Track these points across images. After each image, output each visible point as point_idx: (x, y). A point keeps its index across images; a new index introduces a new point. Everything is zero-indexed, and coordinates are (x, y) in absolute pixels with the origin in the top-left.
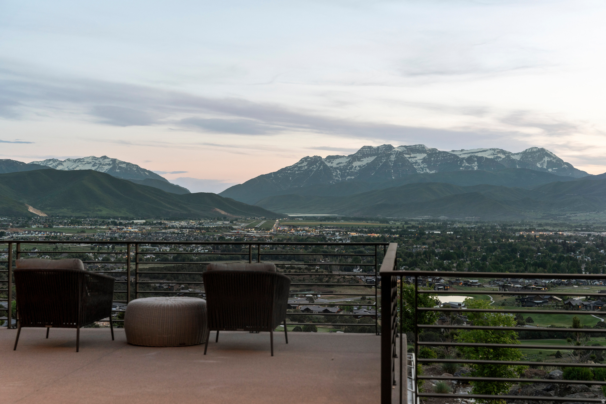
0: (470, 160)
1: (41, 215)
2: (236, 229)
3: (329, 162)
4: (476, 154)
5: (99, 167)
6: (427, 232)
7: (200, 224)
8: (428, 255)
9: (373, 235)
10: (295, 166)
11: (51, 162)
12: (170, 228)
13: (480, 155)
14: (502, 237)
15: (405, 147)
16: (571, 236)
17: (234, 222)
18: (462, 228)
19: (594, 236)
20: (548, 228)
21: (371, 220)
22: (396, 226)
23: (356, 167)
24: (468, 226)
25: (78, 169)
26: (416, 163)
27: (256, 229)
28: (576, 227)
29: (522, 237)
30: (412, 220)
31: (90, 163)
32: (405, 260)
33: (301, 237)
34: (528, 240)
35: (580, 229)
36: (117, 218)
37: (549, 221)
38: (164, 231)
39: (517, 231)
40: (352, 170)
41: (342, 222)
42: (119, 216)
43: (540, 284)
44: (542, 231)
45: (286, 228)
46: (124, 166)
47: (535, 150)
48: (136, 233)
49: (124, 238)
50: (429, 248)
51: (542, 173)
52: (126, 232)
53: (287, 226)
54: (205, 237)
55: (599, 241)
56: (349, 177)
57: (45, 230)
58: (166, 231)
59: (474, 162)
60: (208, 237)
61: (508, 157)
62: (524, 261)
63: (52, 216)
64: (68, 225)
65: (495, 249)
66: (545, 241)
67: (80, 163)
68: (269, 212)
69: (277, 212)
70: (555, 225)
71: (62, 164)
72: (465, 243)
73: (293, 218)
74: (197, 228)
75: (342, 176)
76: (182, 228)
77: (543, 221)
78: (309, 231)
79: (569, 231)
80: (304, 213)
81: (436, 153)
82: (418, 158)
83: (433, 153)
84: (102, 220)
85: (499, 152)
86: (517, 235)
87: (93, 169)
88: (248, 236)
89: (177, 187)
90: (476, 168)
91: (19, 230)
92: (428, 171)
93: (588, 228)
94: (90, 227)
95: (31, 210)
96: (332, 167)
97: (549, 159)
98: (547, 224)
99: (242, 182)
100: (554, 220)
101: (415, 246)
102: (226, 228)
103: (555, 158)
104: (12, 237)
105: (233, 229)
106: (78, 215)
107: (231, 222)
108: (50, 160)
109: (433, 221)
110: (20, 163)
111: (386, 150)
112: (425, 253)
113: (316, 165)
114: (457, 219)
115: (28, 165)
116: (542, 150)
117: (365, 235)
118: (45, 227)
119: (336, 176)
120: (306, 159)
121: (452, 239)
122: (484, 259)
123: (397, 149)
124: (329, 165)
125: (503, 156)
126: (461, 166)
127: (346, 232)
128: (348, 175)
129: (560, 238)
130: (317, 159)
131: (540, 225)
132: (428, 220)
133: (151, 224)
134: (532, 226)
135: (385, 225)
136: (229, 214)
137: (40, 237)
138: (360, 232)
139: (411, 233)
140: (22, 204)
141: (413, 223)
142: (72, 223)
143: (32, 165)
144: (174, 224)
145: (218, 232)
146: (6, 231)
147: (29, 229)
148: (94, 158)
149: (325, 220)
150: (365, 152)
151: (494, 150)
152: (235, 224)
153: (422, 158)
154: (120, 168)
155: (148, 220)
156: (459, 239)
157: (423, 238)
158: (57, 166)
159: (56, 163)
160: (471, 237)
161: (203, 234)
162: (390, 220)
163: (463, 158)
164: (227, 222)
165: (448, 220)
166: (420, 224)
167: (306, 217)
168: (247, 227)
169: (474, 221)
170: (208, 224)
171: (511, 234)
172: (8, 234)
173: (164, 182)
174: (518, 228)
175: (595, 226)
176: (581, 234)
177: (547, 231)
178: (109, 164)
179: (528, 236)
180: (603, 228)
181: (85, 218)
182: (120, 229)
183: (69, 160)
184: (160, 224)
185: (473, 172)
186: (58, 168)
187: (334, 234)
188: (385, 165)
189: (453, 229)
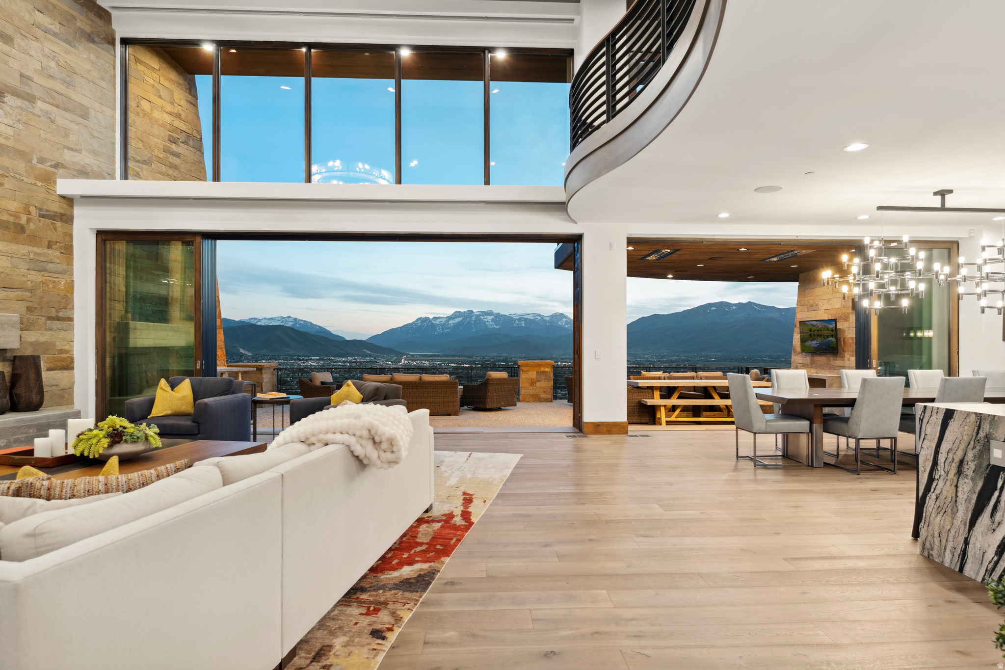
0: (520, 320)
1: (248, 354)
2: (379, 362)
4: (523, 317)
5: (285, 323)
7: (355, 359)
9: (465, 365)
10: (413, 323)
11: (253, 320)
12: (336, 362)
13: (525, 317)
15: (481, 311)
17: (377, 358)
20: (567, 360)
21: (463, 356)
22: (478, 360)
23: (451, 324)
25: (271, 324)
26: (488, 321)
27: (391, 362)
30: (487, 356)
31: (280, 320)
36: (300, 356)
37: (566, 357)
38: (332, 364)
40: (449, 326)
41: (444, 358)
42: (302, 354)
45: (410, 362)
46: (302, 322)
47: (558, 314)
48: (314, 365)
51: (562, 328)
52: (307, 365)
53: (410, 360)
59: (522, 321)
61: (542, 318)
63: (256, 355)
66: (567, 368)
67: (272, 320)
68: (398, 352)
69: (402, 352)
71: (260, 321)
73: (413, 355)
74: (354, 362)
75: (443, 329)
76: (344, 362)
77: (564, 357)
78: (424, 364)
82: (489, 318)
83: (498, 315)
84: (290, 357)
85: (537, 315)
87: (282, 324)
88: (387, 367)
89: (338, 336)
90: (523, 325)
92: (495, 326)
94: (283, 362)
95: (242, 351)
96: (436, 324)
97: (566, 320)
99: (379, 333)
102: (372, 362)
105: (376, 362)
106: (273, 354)
107: (375, 358)
108: (252, 319)
109: (499, 356)
110: (233, 321)
111: (469, 313)
113: (426, 322)
114: (513, 356)
115: (237, 322)
116: (562, 314)
117: (460, 366)
119: (439, 329)
120: (420, 319)
123: (476, 313)
124: (434, 322)
125: (539, 318)
126: (515, 324)
127: (448, 364)
130: (426, 319)
131: (562, 359)
132: (496, 356)
133: (323, 360)
134: (558, 359)
135: (471, 359)
136: (373, 353)
138: (456, 364)
139: (488, 364)
140: (236, 347)
141: (487, 358)
143: (240, 322)
144: (338, 359)
145: (367, 364)
148: (282, 317)
149: (433, 357)
150: (457, 315)
151: (534, 314)
152: (378, 360)
153: (491, 318)
154: (300, 324)
155: (320, 357)
159: (257, 321)
161: (358, 366)
162: (473, 356)
163: (516, 319)
164: (373, 358)
165: (507, 356)
168: (385, 361)
170: (360, 359)
173: (329, 333)
178: (292, 322)
181: (278, 356)
182: (303, 363)
183: (265, 318)
184: (329, 359)
185: (522, 327)
186: (257, 324)
187: (441, 365)
188: (469, 322)
189: (512, 362)
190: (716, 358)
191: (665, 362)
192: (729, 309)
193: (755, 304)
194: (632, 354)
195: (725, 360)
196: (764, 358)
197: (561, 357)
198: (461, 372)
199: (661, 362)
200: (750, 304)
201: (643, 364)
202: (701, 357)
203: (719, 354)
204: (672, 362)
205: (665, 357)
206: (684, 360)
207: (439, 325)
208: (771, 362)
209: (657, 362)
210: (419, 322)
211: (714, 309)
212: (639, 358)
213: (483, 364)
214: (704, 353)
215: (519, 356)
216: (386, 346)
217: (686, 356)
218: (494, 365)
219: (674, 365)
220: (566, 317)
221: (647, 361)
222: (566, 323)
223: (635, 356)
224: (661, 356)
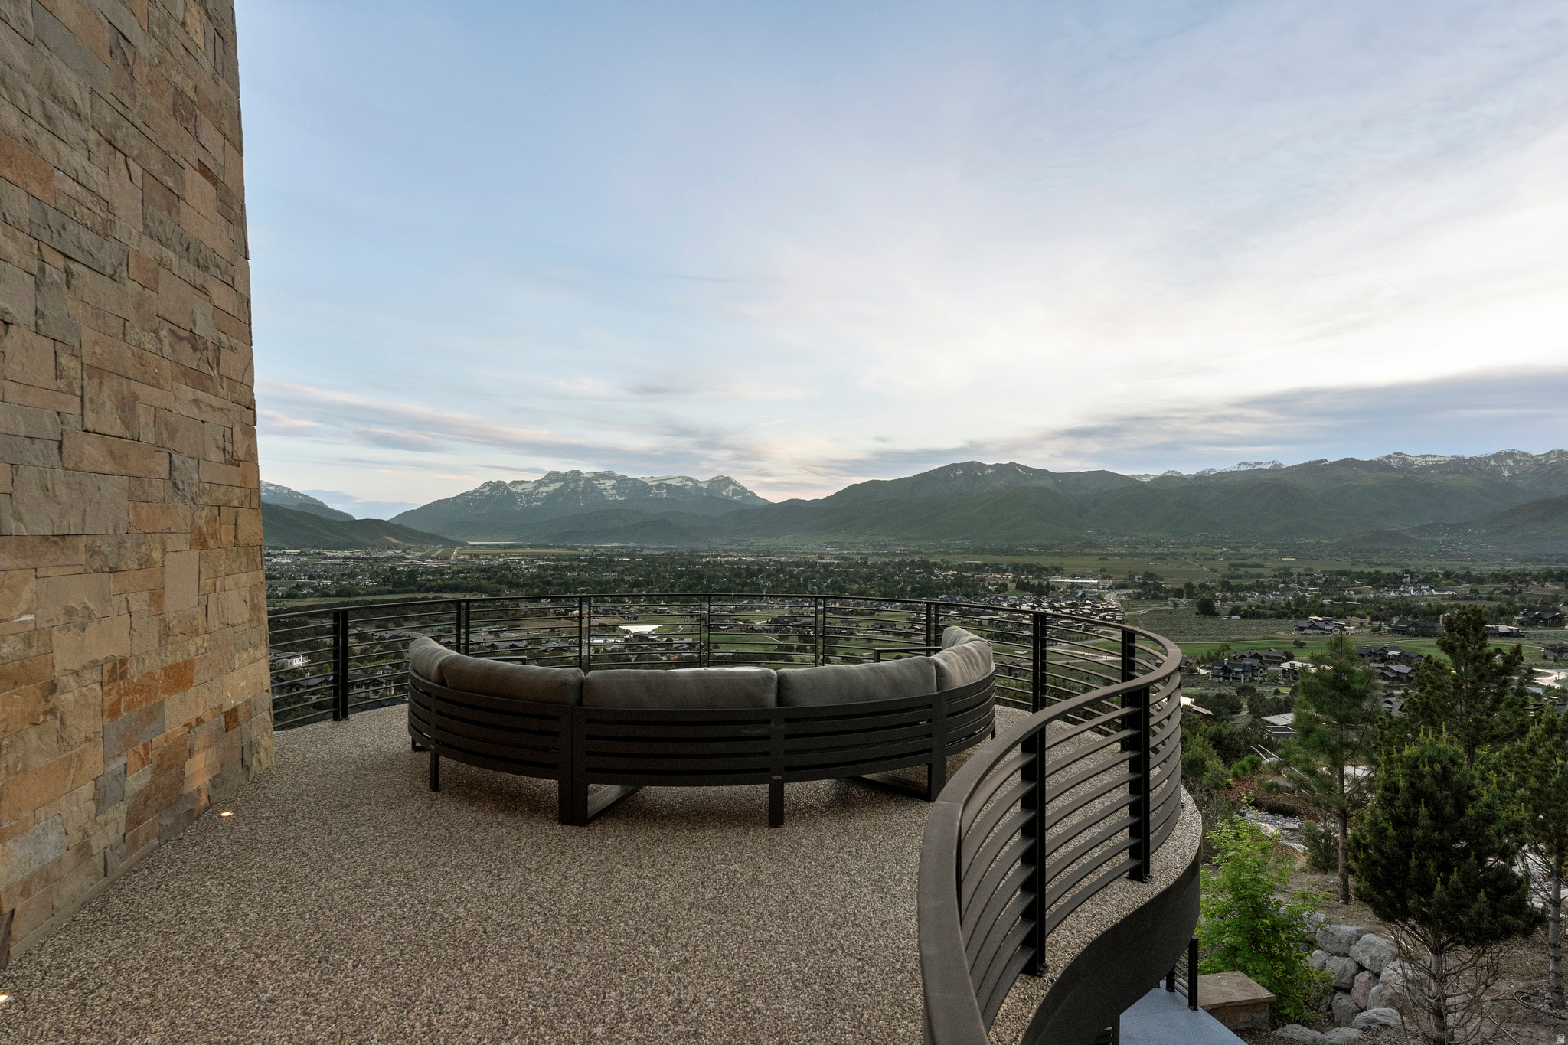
0: (659, 487)
2: (409, 559)
3: (514, 487)
4: (665, 482)
6: (616, 560)
7: (367, 554)
8: (617, 583)
9: (560, 563)
10: (476, 491)
12: (330, 558)
13: (668, 482)
14: (690, 563)
15: (594, 473)
16: (753, 561)
17: (407, 551)
18: (651, 555)
19: (774, 561)
20: (731, 553)
21: (559, 547)
22: (584, 554)
23: (542, 493)
24: (656, 553)
26: (605, 489)
27: (432, 558)
28: (758, 552)
29: (708, 562)
30: (600, 547)
32: (594, 589)
33: (484, 567)
34: (714, 566)
35: (761, 555)
37: (734, 547)
38: (323, 562)
39: (703, 557)
40: (539, 496)
41: (528, 550)
43: (725, 609)
44: (727, 556)
45: (467, 557)
46: (272, 488)
47: (721, 478)
48: (288, 564)
50: (618, 575)
51: (727, 501)
52: (275, 564)
53: (468, 554)
54: (373, 568)
55: (779, 566)
56: (535, 503)
58: (326, 562)
59: (663, 489)
60: (377, 568)
61: (696, 484)
62: (711, 587)
65: (683, 575)
66: (730, 566)
68: (447, 540)
69: (456, 540)
70: (739, 551)
72: (654, 569)
73: (474, 546)
74: (363, 558)
75: (528, 502)
76: (345, 558)
77: (729, 547)
78: (492, 560)
79: (752, 556)
80: (486, 541)
81: (625, 480)
82: (608, 484)
83: (623, 479)
85: (687, 480)
86: (704, 561)
88: (423, 566)
89: (339, 513)
90: (665, 495)
92: (617, 497)
93: (769, 553)
96: (516, 493)
97: (734, 488)
98: (731, 550)
99: (415, 508)
100: (738, 546)
101: (603, 574)
102: (398, 557)
103: (740, 486)
105: (406, 559)
107: (404, 551)
109: (622, 548)
111: (574, 475)
112: (614, 580)
113: (499, 490)
114: (645, 545)
116: (728, 478)
117: (552, 563)
119: (521, 502)
120: (488, 484)
121: (641, 566)
122: (673, 586)
123: (585, 475)
124: (514, 490)
125: (691, 484)
126: (650, 493)
127: (533, 561)
128: (534, 501)
129: (743, 564)
130: (500, 485)
131: (725, 551)
132: (617, 547)
133: (307, 555)
134: (718, 552)
135: (573, 552)
136: (401, 543)
138: (547, 560)
139: (601, 560)
141: (602, 550)
144: (335, 554)
145: (387, 562)
149: (509, 548)
150: (553, 477)
151: (682, 477)
152: (409, 554)
153: (611, 484)
155: (304, 550)
156: (648, 566)
157: (613, 565)
160: (660, 563)
161: (370, 565)
162: (580, 547)
163: (653, 486)
164: (399, 552)
165: (637, 547)
166: (609, 551)
167: (488, 544)
168: (421, 557)
169: (662, 547)
170: (376, 553)
171: (698, 560)
173: (322, 507)
174: (705, 554)
175: (775, 551)
176: (762, 559)
177: (730, 556)
179: (714, 561)
180: (782, 553)
184: (319, 554)
185: (661, 499)
187: (519, 563)
188: (574, 491)
189: (643, 556)
190: (962, 549)
191: (884, 555)
192: (982, 472)
193: (1020, 466)
194: (837, 543)
195: (975, 552)
197: (725, 548)
198: (552, 575)
199: (878, 555)
200: (1012, 466)
201: (851, 559)
203: (967, 542)
204: (896, 555)
205: (885, 546)
206: (913, 553)
207: (521, 494)
208: (1040, 554)
209: (872, 555)
210: (487, 489)
211: (959, 472)
212: (847, 549)
213: (592, 560)
214: (944, 541)
215: (655, 547)
216: (427, 530)
217: (919, 546)
218: (609, 563)
219: (898, 560)
220: (734, 483)
221: (858, 554)
222: (735, 492)
223: (840, 546)
224: (880, 545)
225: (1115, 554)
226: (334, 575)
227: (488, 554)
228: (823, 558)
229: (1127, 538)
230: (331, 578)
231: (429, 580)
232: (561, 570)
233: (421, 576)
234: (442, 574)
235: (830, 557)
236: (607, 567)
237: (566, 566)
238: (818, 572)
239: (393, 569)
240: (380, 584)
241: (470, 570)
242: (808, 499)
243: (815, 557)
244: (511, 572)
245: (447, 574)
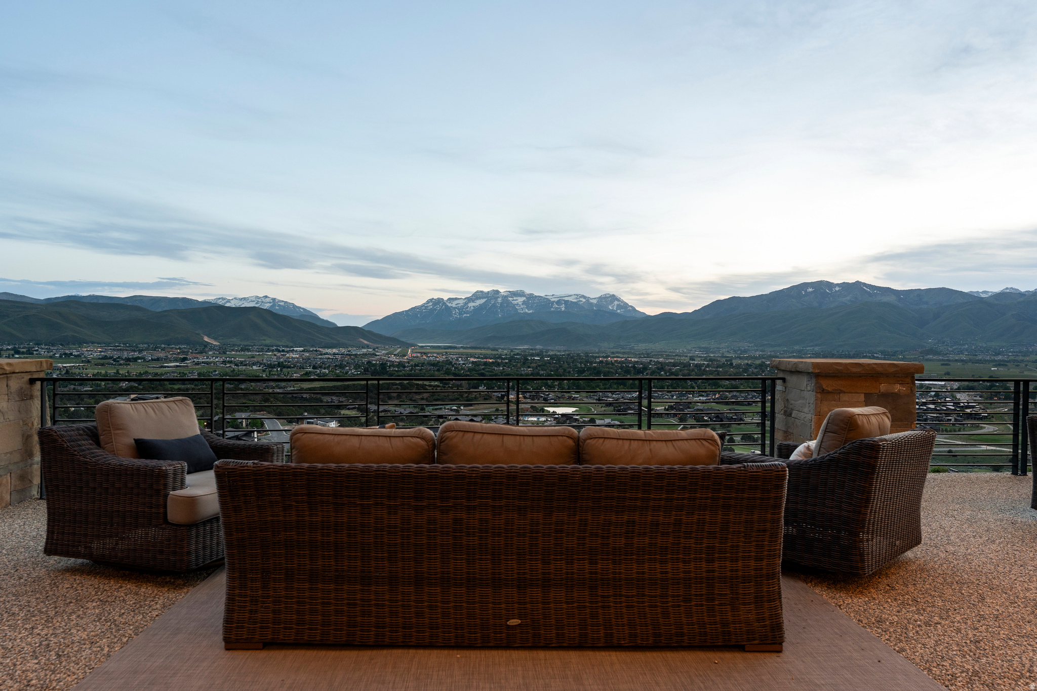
0: (559, 302)
1: (214, 343)
2: (378, 355)
3: (449, 303)
4: (564, 298)
5: (261, 304)
6: (530, 358)
7: (349, 351)
9: (488, 360)
10: (423, 305)
11: (221, 300)
12: (325, 354)
13: (566, 299)
14: (587, 362)
15: (509, 291)
16: (637, 362)
17: (376, 350)
18: (555, 355)
19: (654, 361)
20: (620, 355)
21: (484, 348)
22: (505, 354)
23: (471, 307)
24: (559, 353)
25: (243, 306)
26: (518, 304)
27: (395, 355)
28: (639, 354)
29: (601, 362)
30: (516, 349)
31: (254, 301)
33: (433, 362)
34: (606, 364)
35: (642, 356)
36: (279, 346)
37: (619, 350)
38: (320, 357)
39: (596, 357)
40: (468, 309)
41: (463, 350)
42: (280, 344)
44: (616, 357)
45: (419, 355)
46: (282, 304)
47: (608, 296)
48: (297, 358)
49: (289, 362)
50: (533, 371)
51: (613, 314)
52: (288, 358)
53: (419, 353)
54: (355, 362)
55: (659, 366)
56: (465, 315)
57: (220, 355)
58: (322, 357)
59: (562, 304)
60: (358, 362)
61: (588, 300)
63: (224, 345)
64: (239, 352)
65: (584, 371)
66: (619, 365)
67: (245, 301)
68: (403, 342)
69: (408, 342)
70: (624, 353)
71: (230, 302)
72: (561, 367)
73: (422, 347)
74: (347, 354)
75: (460, 314)
76: (334, 354)
77: (615, 350)
78: (438, 358)
79: (635, 358)
80: (430, 343)
81: (533, 297)
82: (519, 301)
83: (531, 297)
84: (267, 348)
85: (580, 297)
86: (597, 360)
87: (257, 306)
88: (390, 361)
89: (327, 322)
90: (563, 309)
91: (198, 356)
92: (527, 311)
93: (648, 356)
94: (258, 353)
95: (206, 339)
96: (452, 307)
97: (618, 303)
99: (380, 318)
100: (623, 349)
101: (522, 369)
102: (371, 354)
103: (623, 302)
104: (194, 362)
105: (376, 355)
106: (246, 343)
107: (374, 350)
108: (220, 298)
109: (532, 349)
110: (195, 300)
111: (494, 294)
113: (439, 305)
114: (550, 347)
115: (201, 302)
116: (613, 295)
117: (482, 360)
118: (220, 353)
119: (455, 314)
120: (431, 300)
121: (549, 364)
123: (502, 294)
124: (449, 305)
125: (584, 300)
126: (552, 307)
127: (467, 358)
128: (465, 313)
129: (630, 363)
130: (439, 301)
131: (613, 353)
132: (528, 349)
133: (308, 351)
134: (607, 353)
135: (496, 352)
136: (371, 344)
137: (217, 361)
138: (477, 358)
139: (518, 359)
140: (199, 334)
141: (517, 351)
142: (242, 350)
143: (205, 302)
144: (328, 351)
145: (364, 358)
146: (188, 357)
147: (207, 355)
148: (257, 297)
149: (448, 349)
150: (478, 295)
152: (377, 352)
153: (522, 300)
154: (279, 306)
155: (306, 348)
156: (555, 363)
157: (528, 363)
158: (225, 303)
159: (225, 301)
160: (563, 362)
161: (352, 359)
163: (554, 301)
164: (371, 350)
165: (542, 349)
166: (522, 352)
167: (432, 346)
168: (387, 354)
169: (562, 349)
170: (354, 351)
171: (593, 360)
172: (190, 359)
173: (316, 317)
174: (598, 355)
175: (653, 353)
176: (644, 360)
177: (620, 357)
178: (270, 303)
179: (606, 361)
180: (659, 355)
181: (252, 346)
182: (283, 355)
183: (235, 298)
184: (316, 351)
185: (561, 312)
186: (226, 305)
187: (458, 360)
188: (494, 305)
189: (549, 356)
190: (813, 354)
191: (747, 358)
192: (831, 290)
193: (865, 284)
194: (703, 348)
196: (875, 355)
197: (612, 350)
198: (483, 369)
199: (740, 358)
200: (858, 284)
201: (717, 361)
202: (793, 352)
203: (817, 349)
204: (755, 358)
205: (745, 351)
206: (771, 357)
207: (455, 308)
209: (736, 358)
210: (431, 304)
211: (811, 290)
212: (713, 353)
213: (511, 359)
214: (797, 347)
215: (557, 349)
216: (388, 335)
217: (774, 351)
218: (525, 362)
219: (758, 362)
220: (618, 300)
221: (723, 357)
222: (619, 307)
223: (707, 350)
224: (741, 350)
225: (956, 361)
226: (329, 366)
227: (434, 353)
228: (694, 360)
229: (967, 346)
230: (328, 368)
231: (396, 371)
232: (490, 366)
233: (390, 368)
234: (404, 367)
235: (699, 359)
236: (524, 363)
237: (493, 363)
238: (693, 370)
239: (369, 362)
240: (362, 374)
241: (423, 365)
242: (679, 312)
243: (687, 359)
244: (453, 366)
245: (408, 367)
